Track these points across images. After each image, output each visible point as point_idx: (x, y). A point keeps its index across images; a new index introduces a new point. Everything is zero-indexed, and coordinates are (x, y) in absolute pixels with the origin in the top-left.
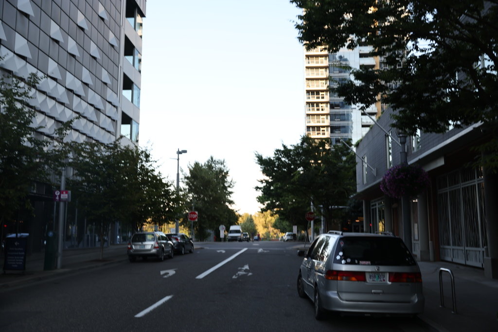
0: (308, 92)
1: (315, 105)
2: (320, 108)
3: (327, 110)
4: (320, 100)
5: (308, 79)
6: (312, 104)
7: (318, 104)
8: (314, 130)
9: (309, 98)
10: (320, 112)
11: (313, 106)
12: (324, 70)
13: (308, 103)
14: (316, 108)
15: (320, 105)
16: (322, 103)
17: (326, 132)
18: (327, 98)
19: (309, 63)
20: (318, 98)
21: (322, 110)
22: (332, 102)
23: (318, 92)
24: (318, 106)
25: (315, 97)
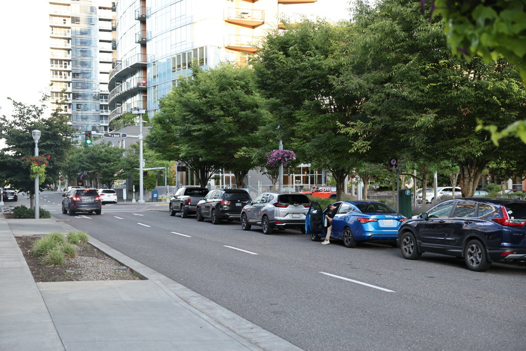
0: (52, 60)
1: (58, 72)
2: (63, 76)
3: (70, 78)
4: (63, 69)
5: (52, 48)
6: (56, 71)
7: (61, 71)
8: (57, 96)
9: (52, 66)
10: (63, 79)
11: (56, 74)
12: (67, 41)
13: (51, 70)
14: (59, 76)
15: (63, 73)
16: (64, 71)
17: (68, 98)
18: (69, 68)
19: (53, 33)
20: (61, 66)
21: (65, 78)
22: (74, 71)
23: (61, 61)
24: (61, 74)
25: (59, 65)
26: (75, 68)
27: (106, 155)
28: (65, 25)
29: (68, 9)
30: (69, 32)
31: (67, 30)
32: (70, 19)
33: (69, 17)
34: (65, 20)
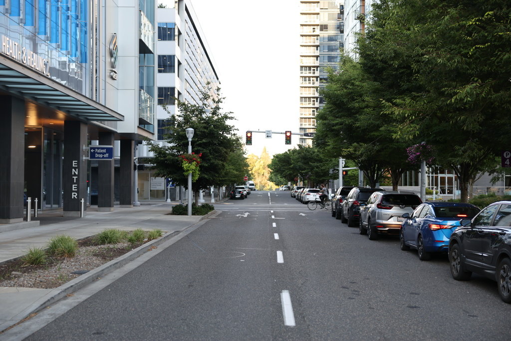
0: (302, 67)
1: (307, 78)
2: (312, 82)
3: (317, 84)
4: (312, 75)
5: (301, 56)
6: (305, 77)
7: (309, 77)
8: (305, 101)
9: (302, 73)
10: (311, 85)
11: (305, 80)
12: (316, 48)
13: (301, 77)
14: (308, 82)
15: (311, 79)
16: (313, 77)
17: (316, 103)
18: (317, 74)
19: (303, 42)
20: (310, 73)
21: (313, 84)
22: (321, 77)
23: (310, 67)
24: (309, 80)
25: (308, 71)
26: (322, 74)
27: (318, 155)
28: (315, 33)
29: (317, 18)
30: (317, 39)
31: (316, 37)
32: (319, 27)
33: (318, 25)
34: (314, 29)
